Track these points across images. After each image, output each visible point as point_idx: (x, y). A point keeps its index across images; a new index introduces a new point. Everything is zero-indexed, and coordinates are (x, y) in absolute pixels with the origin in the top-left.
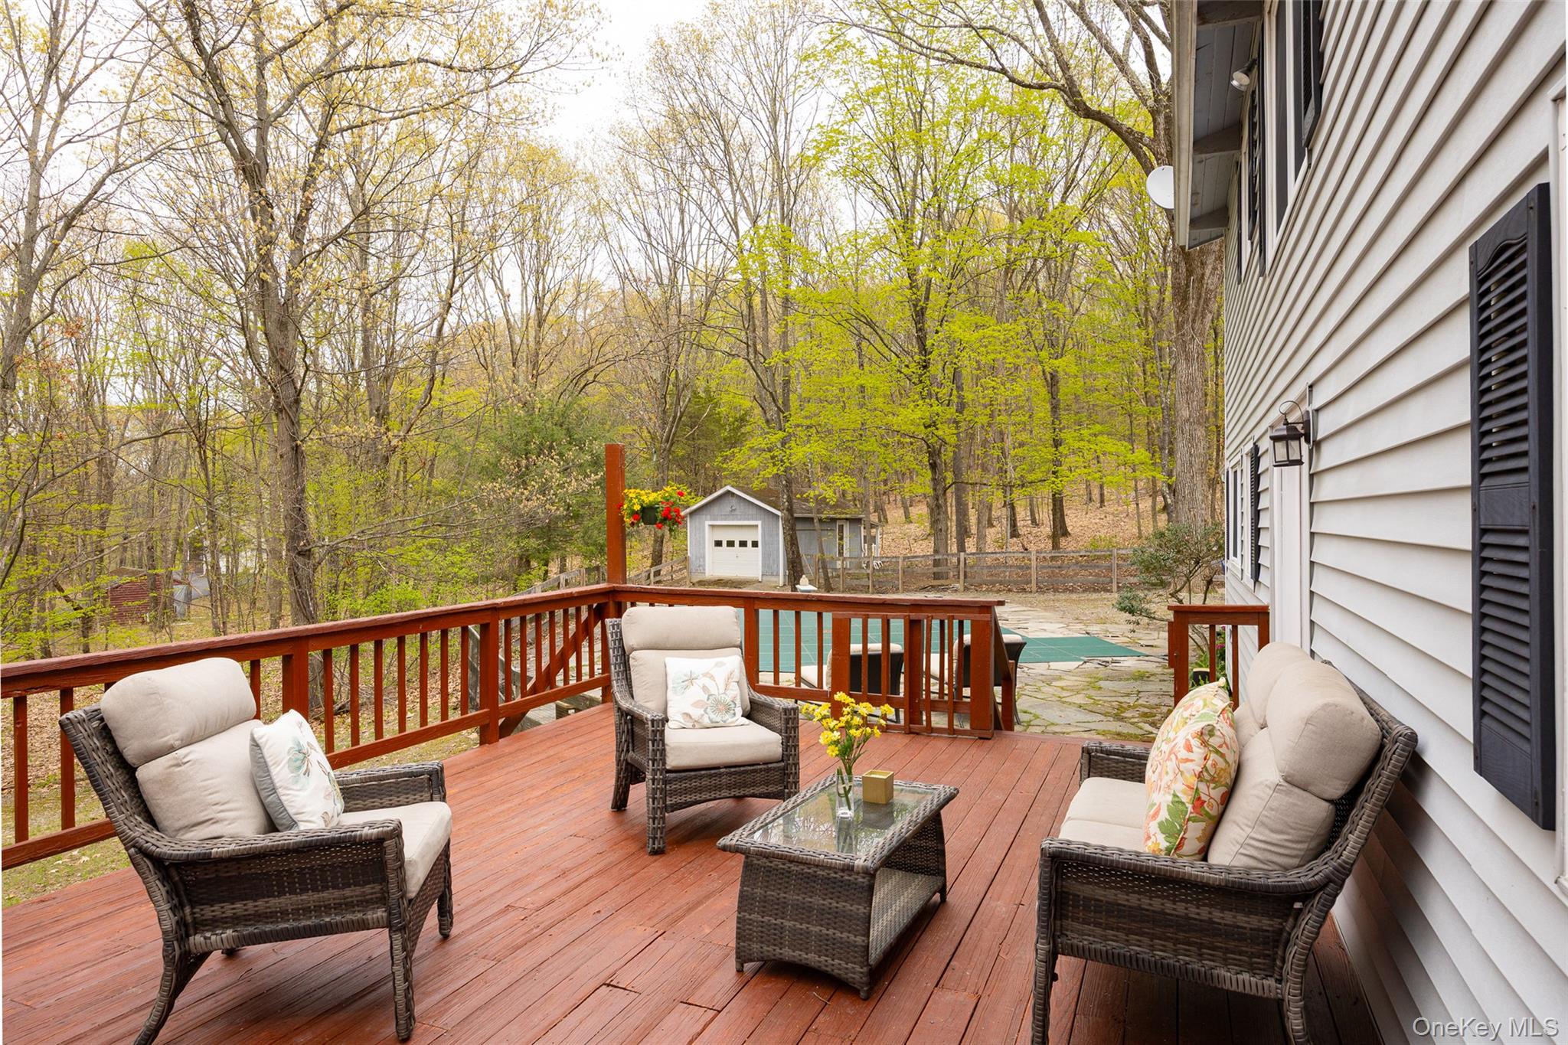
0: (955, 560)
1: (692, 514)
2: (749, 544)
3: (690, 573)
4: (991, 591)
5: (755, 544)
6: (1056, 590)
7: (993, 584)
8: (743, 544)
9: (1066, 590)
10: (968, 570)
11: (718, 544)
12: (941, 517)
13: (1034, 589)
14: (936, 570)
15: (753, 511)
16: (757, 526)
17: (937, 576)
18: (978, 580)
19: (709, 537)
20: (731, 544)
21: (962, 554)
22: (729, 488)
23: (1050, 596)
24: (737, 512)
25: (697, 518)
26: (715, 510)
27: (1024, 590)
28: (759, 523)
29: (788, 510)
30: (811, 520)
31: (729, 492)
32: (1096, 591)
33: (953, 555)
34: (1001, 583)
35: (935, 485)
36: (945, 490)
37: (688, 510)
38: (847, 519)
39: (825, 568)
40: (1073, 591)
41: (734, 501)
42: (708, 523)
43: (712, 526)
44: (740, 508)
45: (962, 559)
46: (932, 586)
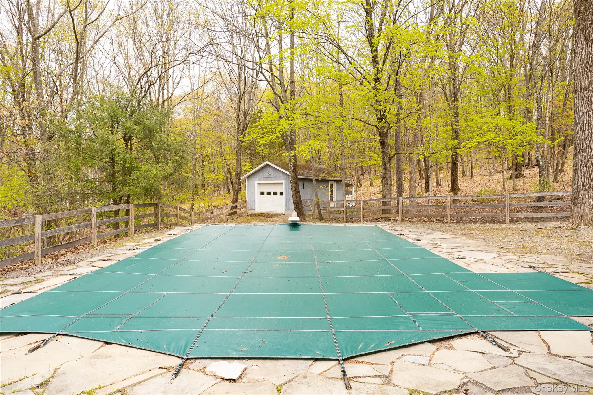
0: (395, 203)
1: (249, 177)
2: (279, 194)
3: (247, 209)
4: (420, 221)
5: (281, 194)
6: (464, 222)
7: (421, 217)
8: (275, 194)
9: (471, 222)
10: (404, 208)
11: (262, 193)
12: (387, 175)
13: (449, 220)
14: (384, 208)
15: (280, 175)
16: (282, 183)
17: (384, 212)
18: (410, 214)
19: (258, 190)
20: (269, 194)
21: (401, 198)
22: (267, 162)
23: (461, 225)
24: (272, 176)
25: (252, 180)
26: (260, 175)
27: (442, 221)
28: (283, 182)
29: (293, 172)
30: (311, 180)
31: (267, 165)
32: (493, 222)
33: (394, 199)
34: (426, 217)
35: (383, 155)
36: (390, 159)
37: (246, 175)
38: (335, 181)
39: (319, 207)
40: (476, 222)
41: (270, 170)
42: (257, 182)
43: (259, 184)
44: (274, 174)
45: (401, 202)
46: (382, 218)
